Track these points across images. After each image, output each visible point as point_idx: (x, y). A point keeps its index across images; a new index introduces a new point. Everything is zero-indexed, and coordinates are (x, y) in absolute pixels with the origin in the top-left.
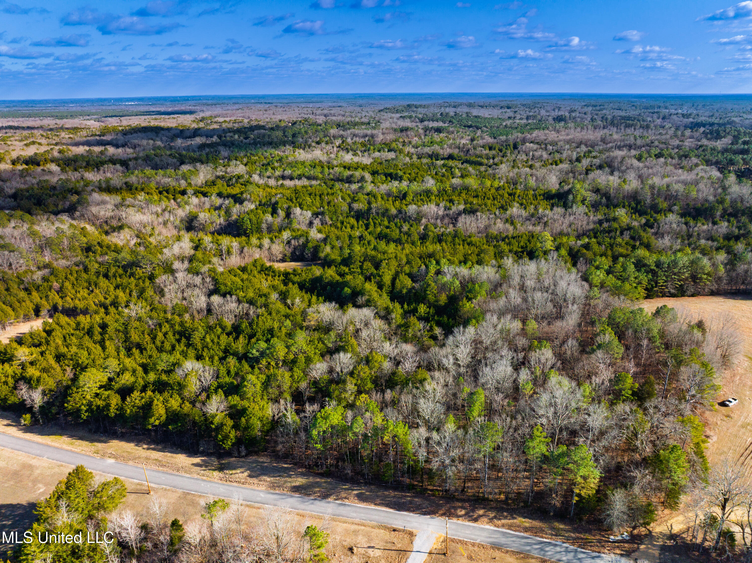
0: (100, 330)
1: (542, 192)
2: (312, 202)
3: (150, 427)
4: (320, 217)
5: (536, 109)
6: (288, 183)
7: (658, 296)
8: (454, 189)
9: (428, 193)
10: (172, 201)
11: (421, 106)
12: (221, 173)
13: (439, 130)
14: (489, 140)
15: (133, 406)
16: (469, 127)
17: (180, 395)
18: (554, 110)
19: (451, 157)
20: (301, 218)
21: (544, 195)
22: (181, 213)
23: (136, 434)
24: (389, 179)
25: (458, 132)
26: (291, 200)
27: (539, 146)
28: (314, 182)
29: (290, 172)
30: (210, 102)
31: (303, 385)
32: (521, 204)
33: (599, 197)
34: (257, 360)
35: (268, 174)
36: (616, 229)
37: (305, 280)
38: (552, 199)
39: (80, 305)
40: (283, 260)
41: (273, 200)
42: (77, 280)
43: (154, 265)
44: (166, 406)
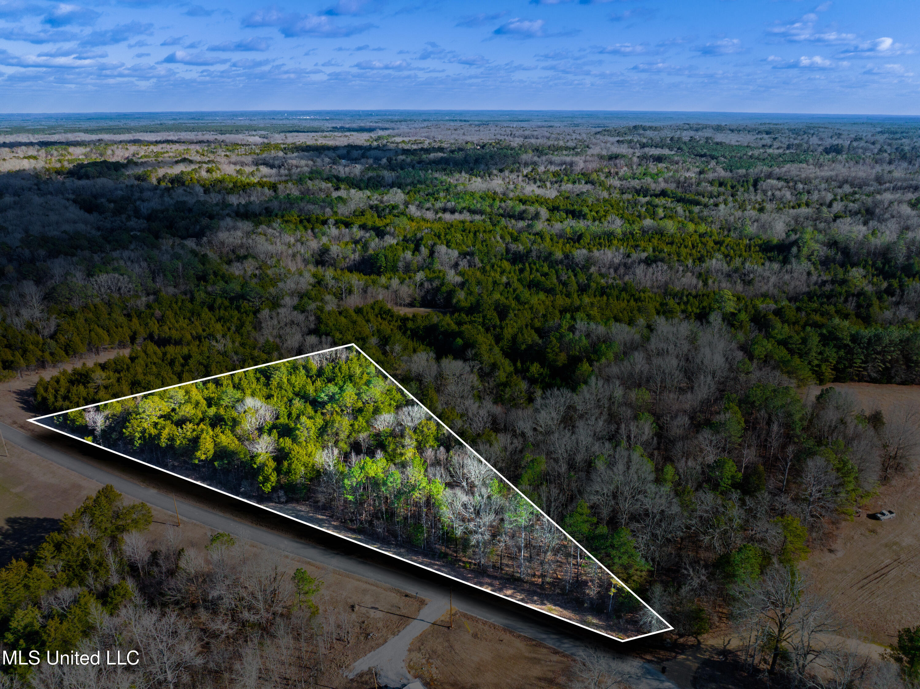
0: (182, 361)
1: (760, 242)
2: (463, 240)
3: (196, 462)
4: (468, 257)
5: (805, 136)
6: (447, 216)
7: (852, 380)
8: (644, 232)
9: (610, 236)
10: (309, 231)
11: (651, 128)
12: (376, 202)
13: (659, 159)
14: (722, 173)
15: (184, 438)
16: (702, 156)
17: (233, 431)
18: (831, 137)
19: (663, 193)
20: (445, 258)
21: (760, 246)
22: (314, 245)
23: (186, 469)
24: (570, 216)
25: (684, 162)
26: (439, 237)
27: (785, 184)
28: (477, 217)
29: (453, 203)
30: (396, 118)
31: (363, 436)
32: (726, 256)
33: (833, 253)
34: (323, 404)
35: (428, 205)
36: (840, 294)
37: (418, 327)
38: (770, 252)
39: (175, 334)
40: (411, 305)
41: (419, 235)
42: (180, 309)
43: (263, 299)
44: (215, 441)
